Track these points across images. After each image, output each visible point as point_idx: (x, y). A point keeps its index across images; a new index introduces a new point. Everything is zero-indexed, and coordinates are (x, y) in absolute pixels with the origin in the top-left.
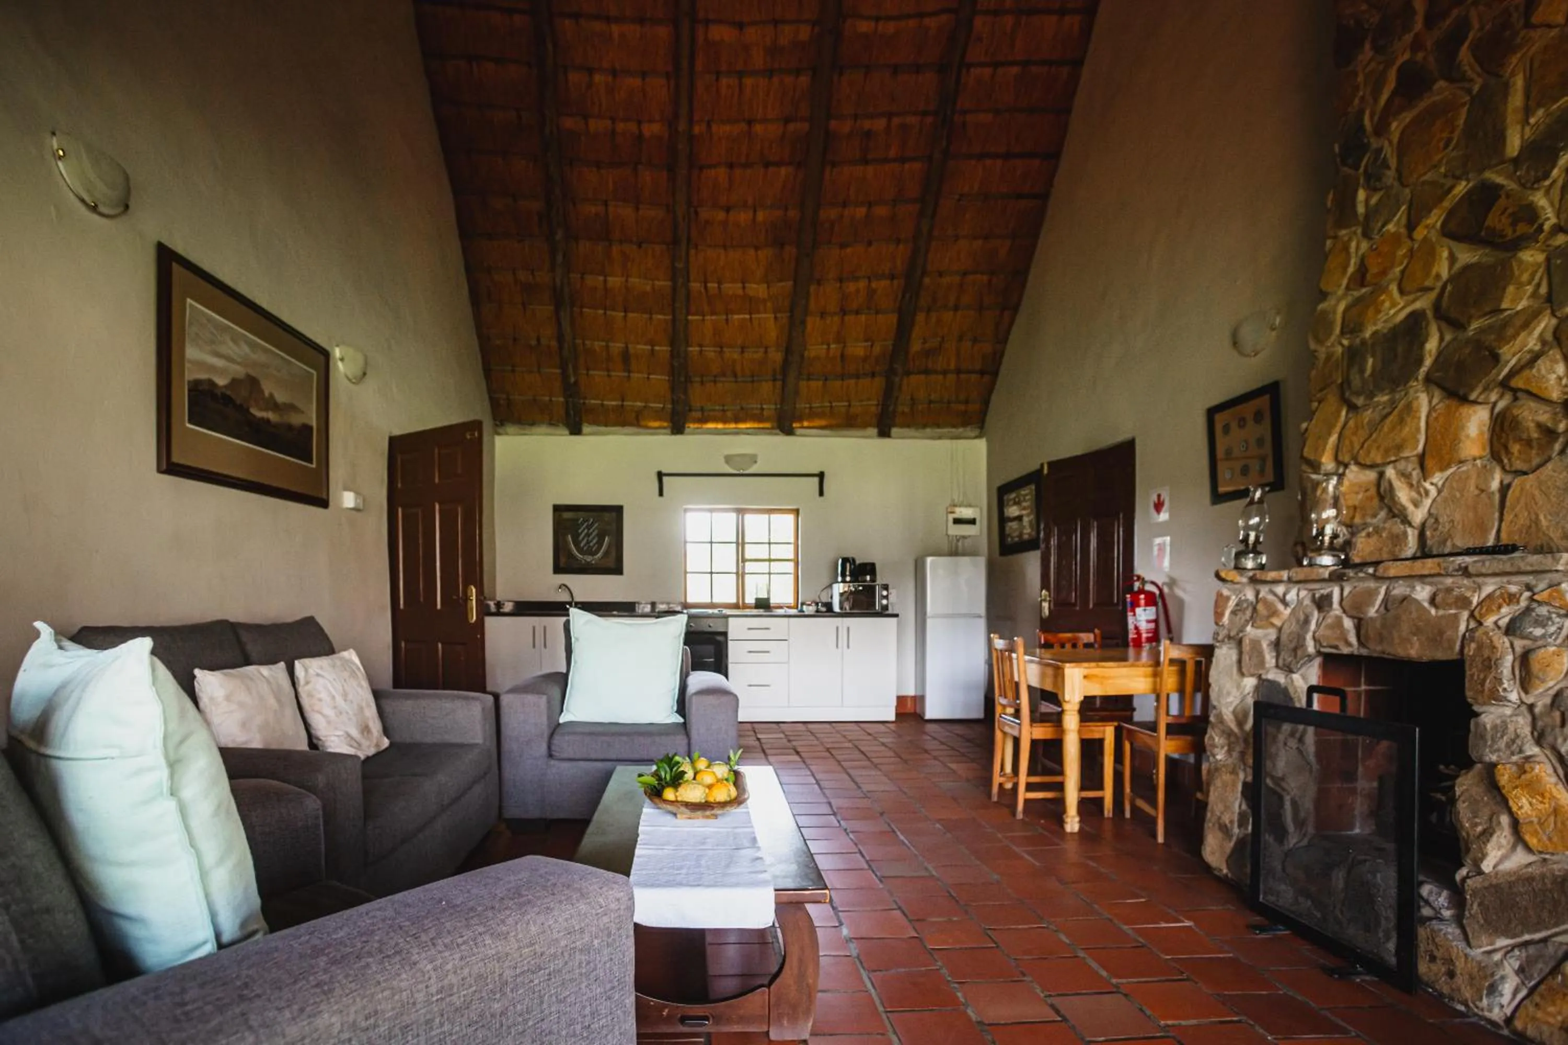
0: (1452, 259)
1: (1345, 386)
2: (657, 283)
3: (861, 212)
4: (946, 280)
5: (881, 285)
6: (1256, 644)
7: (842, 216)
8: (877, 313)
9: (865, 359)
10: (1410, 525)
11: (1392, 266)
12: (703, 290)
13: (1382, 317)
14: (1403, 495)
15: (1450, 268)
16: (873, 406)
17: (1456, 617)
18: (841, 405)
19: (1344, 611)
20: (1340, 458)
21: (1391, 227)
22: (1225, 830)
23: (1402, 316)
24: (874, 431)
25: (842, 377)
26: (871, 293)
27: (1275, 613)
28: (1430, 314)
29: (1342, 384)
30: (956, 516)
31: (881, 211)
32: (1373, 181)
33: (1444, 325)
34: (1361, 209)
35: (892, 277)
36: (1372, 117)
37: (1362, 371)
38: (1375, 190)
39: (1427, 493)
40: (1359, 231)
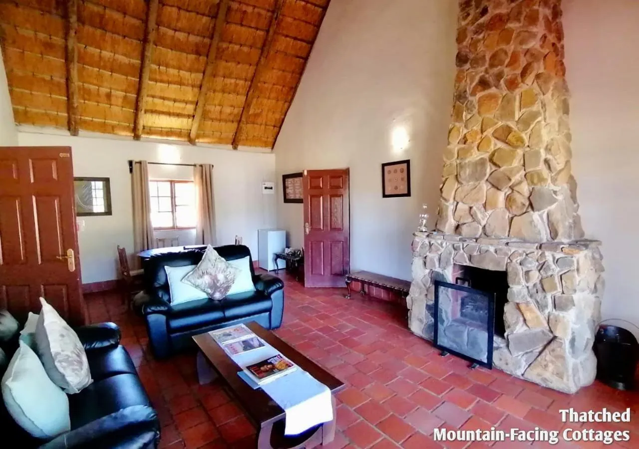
0: (496, 145)
1: (458, 176)
2: (131, 60)
3: (237, 47)
4: (266, 85)
5: (241, 82)
6: (432, 260)
7: (228, 48)
8: (238, 94)
9: (230, 114)
10: (481, 224)
11: (475, 141)
12: (158, 69)
13: (472, 157)
14: (479, 216)
15: (494, 147)
16: (231, 135)
17: (504, 258)
18: (218, 134)
19: (464, 252)
20: (456, 199)
21: (475, 128)
22: (421, 321)
23: (478, 158)
24: (230, 147)
25: (220, 120)
26: (236, 85)
27: (439, 250)
28: (488, 160)
29: (457, 175)
30: (266, 186)
31: (245, 49)
32: (469, 110)
33: (492, 164)
34: (464, 118)
35: (246, 80)
36: (470, 88)
37: (465, 173)
38: (469, 113)
39: (486, 216)
40: (464, 125)
